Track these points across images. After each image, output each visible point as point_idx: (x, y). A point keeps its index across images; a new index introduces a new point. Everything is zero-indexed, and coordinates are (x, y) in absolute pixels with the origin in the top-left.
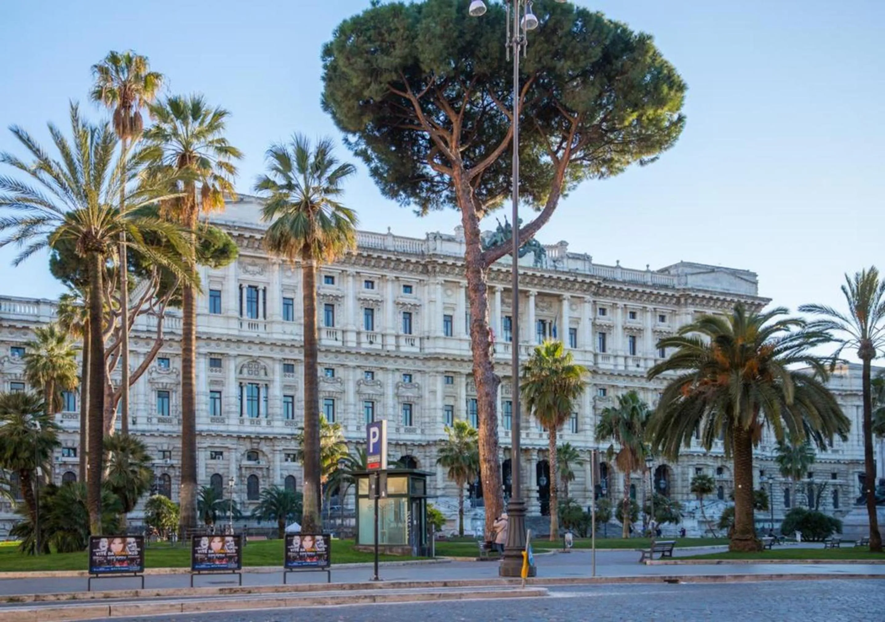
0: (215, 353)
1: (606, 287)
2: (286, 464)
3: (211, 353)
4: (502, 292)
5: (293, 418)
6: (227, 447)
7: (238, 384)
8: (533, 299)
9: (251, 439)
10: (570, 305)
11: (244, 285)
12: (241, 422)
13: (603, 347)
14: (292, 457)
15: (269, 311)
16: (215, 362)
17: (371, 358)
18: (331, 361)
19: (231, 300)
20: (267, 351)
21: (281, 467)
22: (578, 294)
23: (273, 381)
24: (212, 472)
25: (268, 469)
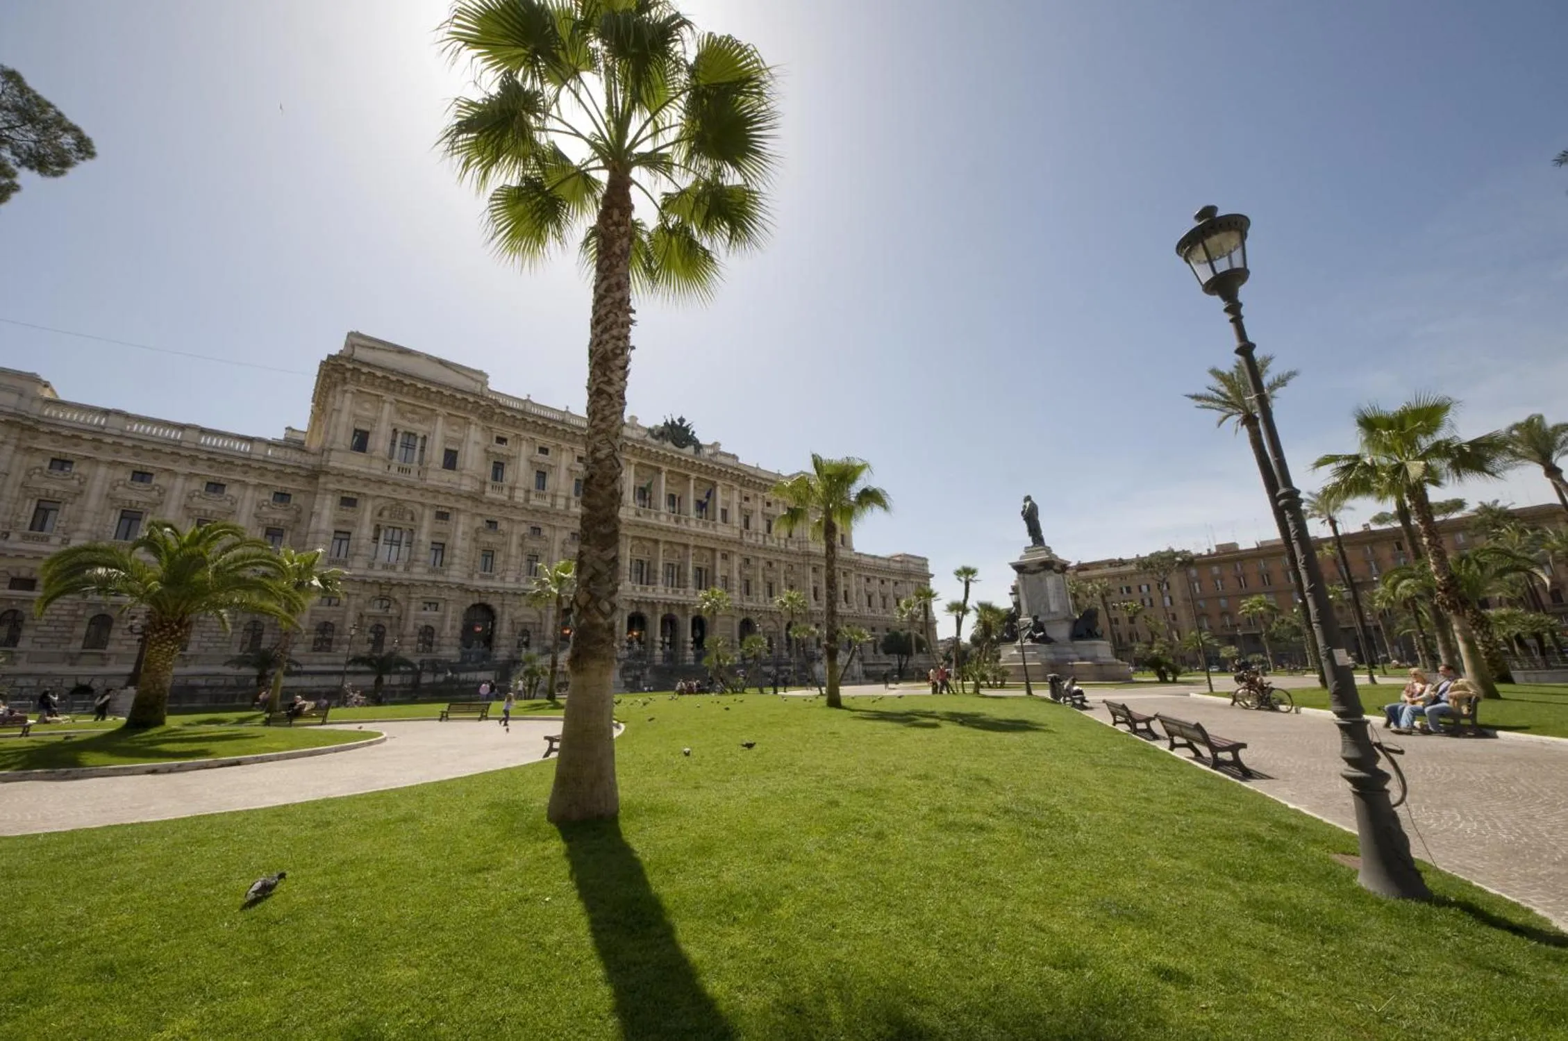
0: (347, 492)
1: (750, 481)
2: (424, 613)
3: (343, 491)
4: (636, 465)
5: (440, 565)
6: (347, 593)
7: (373, 526)
8: (692, 482)
9: (381, 585)
10: (723, 490)
11: (399, 430)
12: (371, 566)
13: (747, 526)
14: (433, 607)
15: (426, 458)
16: (348, 502)
17: (539, 515)
18: (494, 514)
19: (379, 443)
20: (416, 496)
21: (416, 616)
22: (728, 482)
23: (421, 527)
24: (321, 619)
25: (399, 618)
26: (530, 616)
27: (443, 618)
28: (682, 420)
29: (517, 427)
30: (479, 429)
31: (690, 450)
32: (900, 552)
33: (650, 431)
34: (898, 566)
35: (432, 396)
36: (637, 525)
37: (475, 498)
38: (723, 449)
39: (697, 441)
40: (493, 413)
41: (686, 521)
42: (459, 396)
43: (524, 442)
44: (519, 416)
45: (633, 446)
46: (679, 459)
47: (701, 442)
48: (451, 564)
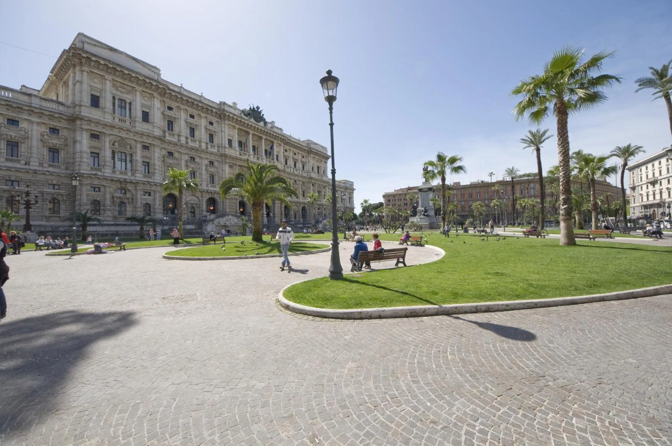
0: (94, 131)
1: (287, 142)
2: (144, 197)
3: (92, 130)
4: (252, 135)
5: (148, 173)
6: (103, 185)
7: (111, 151)
8: (263, 140)
9: (121, 182)
10: (276, 146)
11: (116, 97)
12: (114, 172)
13: (286, 164)
14: (148, 194)
15: (133, 115)
16: (94, 136)
17: (194, 151)
18: (171, 148)
19: (107, 102)
20: (131, 135)
21: (141, 198)
22: (279, 142)
23: (136, 153)
24: (92, 198)
25: (132, 199)
26: (194, 201)
27: (154, 199)
28: (258, 108)
29: (178, 102)
30: (159, 101)
31: (262, 124)
32: (344, 179)
33: (243, 111)
34: (343, 185)
35: (133, 79)
36: (241, 160)
37: (162, 139)
38: (276, 125)
39: (265, 119)
40: (165, 93)
41: (262, 159)
42: (148, 81)
43: (182, 111)
44: (179, 96)
45: (237, 119)
46: (258, 128)
47: (267, 120)
48: (154, 173)
